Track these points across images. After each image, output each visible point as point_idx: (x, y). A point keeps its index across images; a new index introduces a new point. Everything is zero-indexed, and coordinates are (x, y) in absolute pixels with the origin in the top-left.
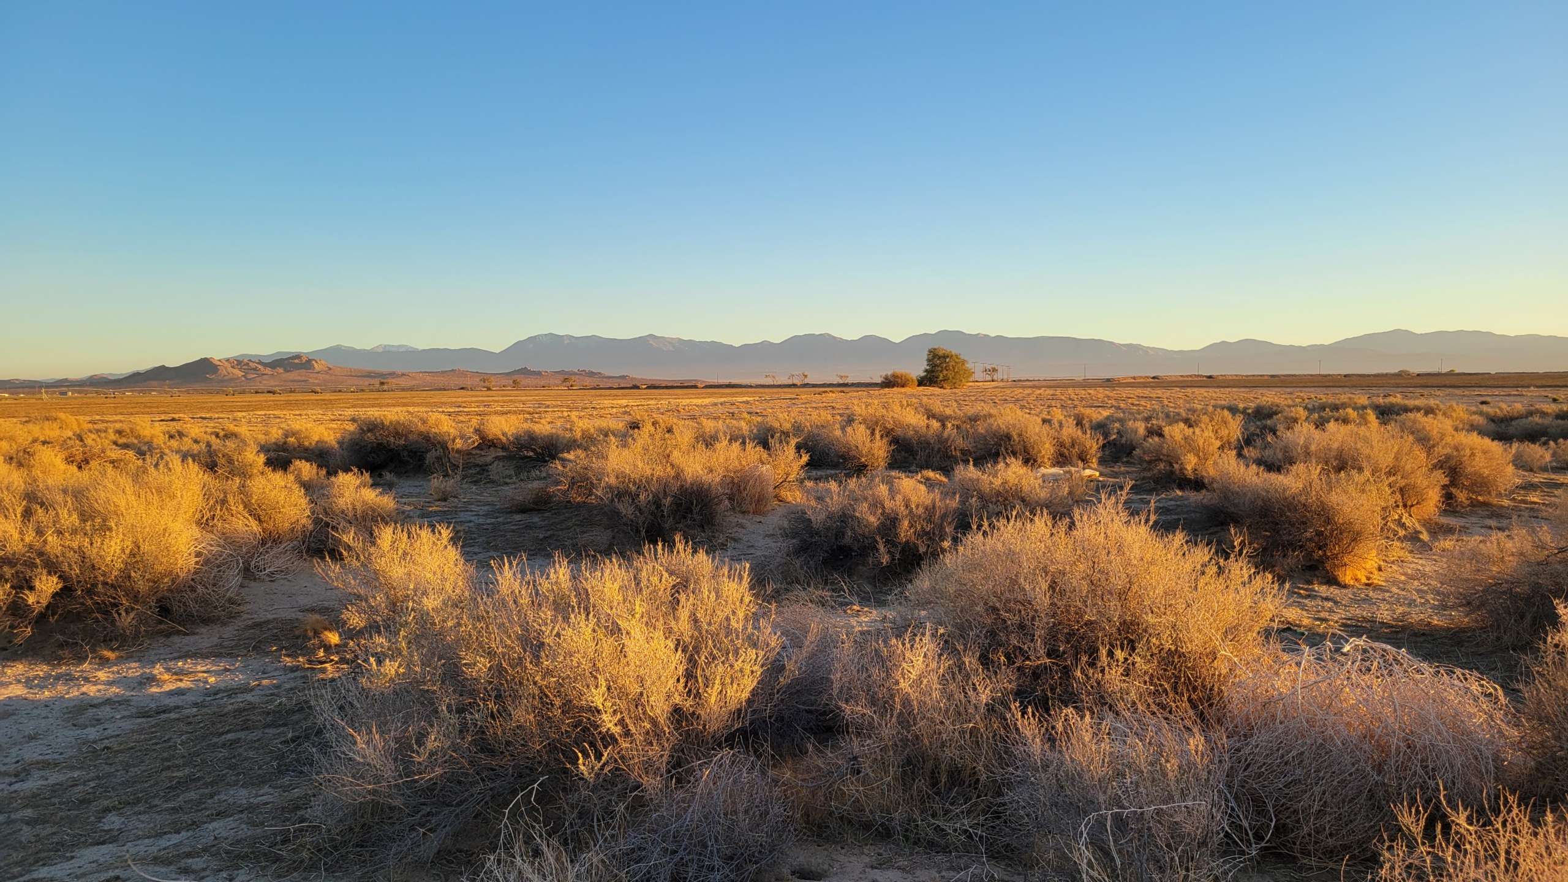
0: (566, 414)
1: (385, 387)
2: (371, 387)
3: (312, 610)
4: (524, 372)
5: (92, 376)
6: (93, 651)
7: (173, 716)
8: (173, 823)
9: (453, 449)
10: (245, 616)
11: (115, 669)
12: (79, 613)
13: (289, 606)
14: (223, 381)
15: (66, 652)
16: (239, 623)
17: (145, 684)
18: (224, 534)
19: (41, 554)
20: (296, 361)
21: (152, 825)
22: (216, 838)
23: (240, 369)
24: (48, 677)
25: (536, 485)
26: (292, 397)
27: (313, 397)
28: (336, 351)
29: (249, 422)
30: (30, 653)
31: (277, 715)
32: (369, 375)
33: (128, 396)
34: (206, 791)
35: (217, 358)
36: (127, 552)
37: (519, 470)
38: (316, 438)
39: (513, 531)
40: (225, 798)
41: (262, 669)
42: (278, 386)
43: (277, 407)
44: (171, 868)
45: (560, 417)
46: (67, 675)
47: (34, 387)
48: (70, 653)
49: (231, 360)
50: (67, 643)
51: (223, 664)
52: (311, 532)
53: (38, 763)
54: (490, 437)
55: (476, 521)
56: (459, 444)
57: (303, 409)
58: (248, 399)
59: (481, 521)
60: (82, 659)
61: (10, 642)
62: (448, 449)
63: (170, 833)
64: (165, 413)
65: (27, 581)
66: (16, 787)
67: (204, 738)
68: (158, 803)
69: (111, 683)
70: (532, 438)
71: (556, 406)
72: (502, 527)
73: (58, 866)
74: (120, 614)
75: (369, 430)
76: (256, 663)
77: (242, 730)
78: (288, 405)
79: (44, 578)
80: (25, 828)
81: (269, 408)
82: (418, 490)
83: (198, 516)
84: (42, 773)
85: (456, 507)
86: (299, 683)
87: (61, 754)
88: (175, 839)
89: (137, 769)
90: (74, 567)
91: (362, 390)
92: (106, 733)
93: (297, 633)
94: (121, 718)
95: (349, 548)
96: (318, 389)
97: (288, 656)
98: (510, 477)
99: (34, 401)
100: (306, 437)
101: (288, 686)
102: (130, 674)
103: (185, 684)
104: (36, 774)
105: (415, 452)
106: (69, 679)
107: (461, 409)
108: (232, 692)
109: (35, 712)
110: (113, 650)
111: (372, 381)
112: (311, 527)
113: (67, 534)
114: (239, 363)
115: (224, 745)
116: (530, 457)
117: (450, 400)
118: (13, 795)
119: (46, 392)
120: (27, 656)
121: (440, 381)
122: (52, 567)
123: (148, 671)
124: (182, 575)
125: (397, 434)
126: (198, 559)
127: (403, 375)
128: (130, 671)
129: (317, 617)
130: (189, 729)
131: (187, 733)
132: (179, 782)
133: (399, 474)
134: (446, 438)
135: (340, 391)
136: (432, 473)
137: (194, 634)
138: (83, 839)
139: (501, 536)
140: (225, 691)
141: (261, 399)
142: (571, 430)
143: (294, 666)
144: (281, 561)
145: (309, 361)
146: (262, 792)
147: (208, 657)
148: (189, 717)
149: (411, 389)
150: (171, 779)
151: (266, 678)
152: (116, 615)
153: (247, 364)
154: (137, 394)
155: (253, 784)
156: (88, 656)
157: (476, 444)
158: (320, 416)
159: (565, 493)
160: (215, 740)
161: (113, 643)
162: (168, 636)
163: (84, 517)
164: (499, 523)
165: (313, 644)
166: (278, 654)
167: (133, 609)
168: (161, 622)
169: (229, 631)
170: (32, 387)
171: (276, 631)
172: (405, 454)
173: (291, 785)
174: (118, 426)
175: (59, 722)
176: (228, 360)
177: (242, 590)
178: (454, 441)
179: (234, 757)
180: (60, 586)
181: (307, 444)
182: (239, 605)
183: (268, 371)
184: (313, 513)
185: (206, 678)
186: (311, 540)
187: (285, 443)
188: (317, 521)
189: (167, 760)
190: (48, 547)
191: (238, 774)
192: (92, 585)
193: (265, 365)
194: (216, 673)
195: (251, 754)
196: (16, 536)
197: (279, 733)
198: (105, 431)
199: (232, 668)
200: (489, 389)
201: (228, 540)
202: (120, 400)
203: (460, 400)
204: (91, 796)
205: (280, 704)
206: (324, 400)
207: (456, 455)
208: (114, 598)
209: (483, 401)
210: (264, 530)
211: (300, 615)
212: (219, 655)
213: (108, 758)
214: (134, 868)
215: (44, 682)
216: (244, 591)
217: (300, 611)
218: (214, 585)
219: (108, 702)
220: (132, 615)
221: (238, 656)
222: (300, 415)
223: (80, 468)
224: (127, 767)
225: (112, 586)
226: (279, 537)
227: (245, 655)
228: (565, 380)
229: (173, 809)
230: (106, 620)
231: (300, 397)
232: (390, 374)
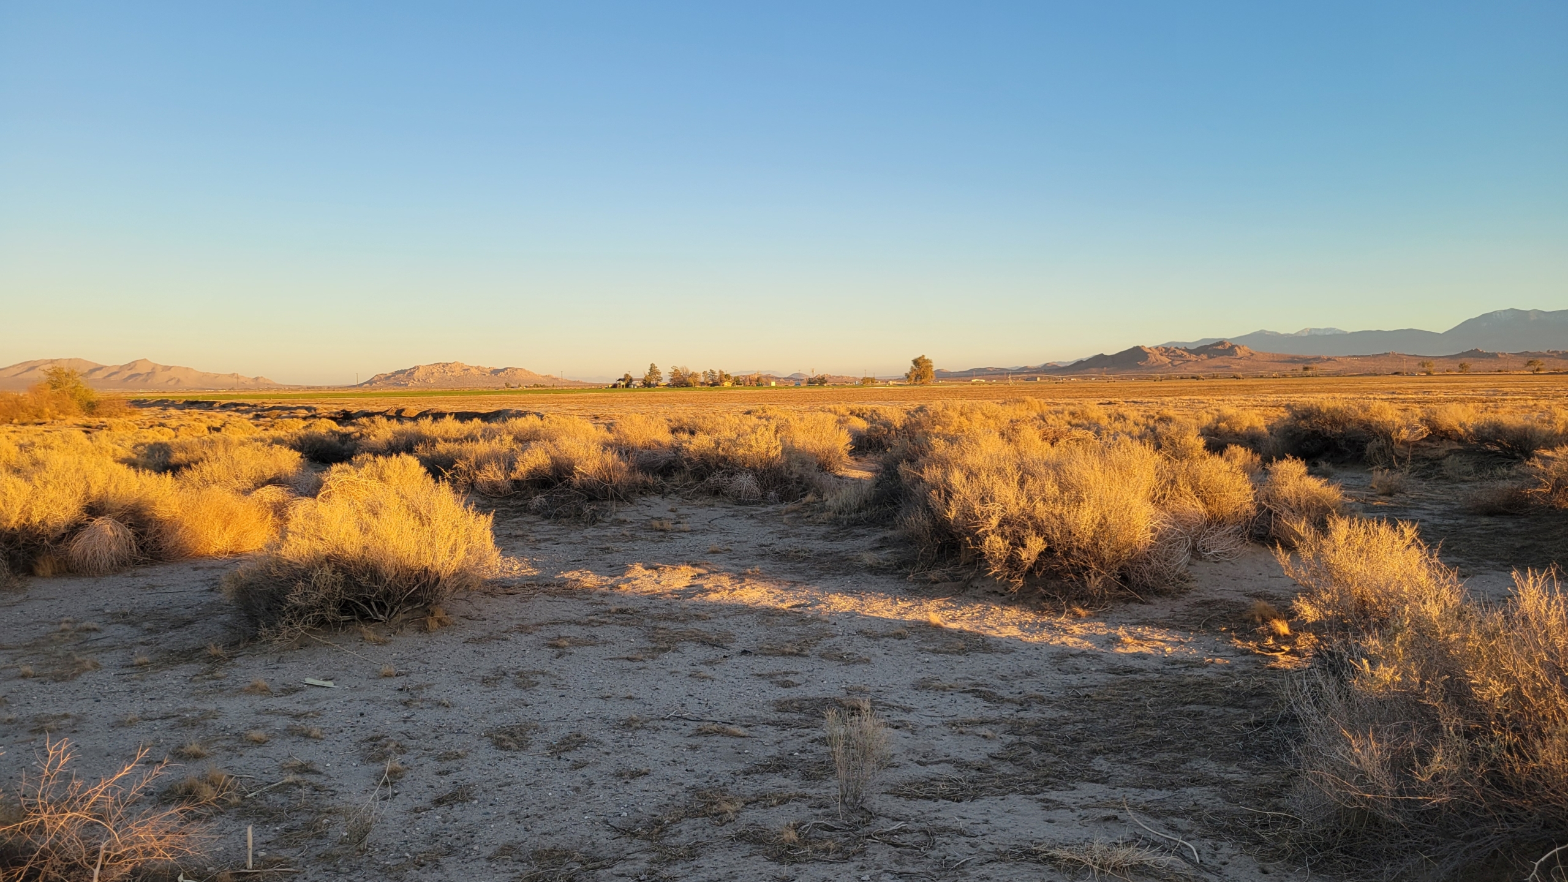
0: (1531, 403)
1: (1309, 372)
2: (1295, 372)
3: (1257, 596)
4: (1475, 354)
5: (1046, 365)
6: (1069, 607)
7: (1139, 677)
8: (1154, 779)
9: (1397, 440)
10: (1194, 593)
11: (1086, 625)
12: (1057, 572)
13: (1233, 589)
14: (1153, 367)
15: (1048, 604)
16: (1188, 599)
17: (1112, 643)
18: (1173, 513)
19: (1030, 518)
20: (1220, 347)
21: (1134, 776)
22: (1195, 804)
23: (1167, 357)
24: (1034, 624)
25: (1507, 484)
26: (1215, 383)
27: (1235, 382)
28: (1261, 336)
29: (1176, 406)
30: (1021, 601)
31: (1236, 696)
32: (1293, 360)
33: (1074, 382)
34: (1179, 756)
35: (1147, 346)
36: (1096, 522)
37: (1479, 467)
38: (1247, 424)
39: (1480, 536)
40: (1196, 767)
41: (1213, 647)
42: (1202, 372)
43: (1201, 392)
44: (1160, 821)
45: (1523, 407)
46: (1049, 624)
47: (1003, 374)
48: (1051, 605)
49: (1160, 348)
50: (1048, 597)
51: (1177, 636)
52: (1254, 518)
53: (1036, 697)
54: (1444, 428)
55: (1431, 521)
56: (1405, 434)
57: (1226, 395)
58: (1174, 385)
59: (1437, 521)
60: (1059, 613)
61: (1007, 589)
62: (1391, 439)
63: (1153, 788)
64: (1103, 396)
65: (1020, 539)
66: (1022, 714)
67: (1170, 704)
68: (1137, 757)
69: (1084, 638)
70: (1497, 431)
71: (1518, 393)
72: (1465, 530)
73: (1065, 792)
74: (1090, 577)
75: (1304, 417)
76: (1208, 640)
77: (1204, 704)
78: (1212, 390)
79: (1034, 538)
80: (1034, 752)
81: (1193, 393)
82: (1356, 482)
83: (1151, 493)
84: (1040, 707)
85: (1405, 503)
86: (1252, 667)
87: (1052, 693)
88: (1158, 795)
89: (1114, 720)
90: (1056, 531)
91: (1285, 376)
92: (1085, 681)
93: (1245, 616)
94: (1096, 671)
95: (1301, 539)
96: (1240, 374)
97: (1238, 638)
98: (1469, 474)
99: (1003, 385)
100: (1238, 423)
101: (1240, 668)
102: (1099, 632)
103: (1146, 649)
104: (1036, 707)
105: (1354, 442)
106: (1052, 628)
107: (1396, 396)
108: (1189, 665)
109: (1029, 653)
110: (1084, 608)
111: (1295, 366)
112: (1254, 513)
113: (1050, 502)
114: (1167, 350)
115: (1190, 714)
116: (1495, 452)
117: (1382, 386)
118: (1021, 721)
119: (1012, 378)
120: (1019, 603)
121: (1370, 365)
122: (1039, 530)
123: (1113, 632)
124: (1140, 548)
125: (1334, 422)
126: (1152, 534)
127: (1329, 359)
128: (1099, 629)
129: (1263, 603)
130: (1155, 692)
131: (1154, 696)
132: (1152, 741)
133: (1335, 464)
134: (1390, 428)
135: (1261, 377)
136: (1373, 465)
137: (1149, 603)
138: (1079, 774)
139: (1464, 540)
140: (1182, 663)
141: (1185, 384)
142: (1550, 422)
143: (1245, 649)
144: (1225, 544)
145: (1233, 347)
146: (1230, 769)
147: (1163, 628)
148: (1153, 681)
149: (1337, 374)
150: (1147, 736)
151: (1218, 657)
152: (1086, 578)
153: (1174, 351)
154: (1080, 380)
155: (1221, 760)
156: (1064, 611)
157: (1425, 436)
158: (1242, 402)
159: (1545, 496)
160: (1179, 708)
161: (1084, 602)
162: (1127, 602)
163: (1064, 488)
164: (1460, 525)
165: (1261, 630)
166: (1227, 634)
167: (1099, 573)
168: (1120, 588)
169: (1180, 605)
170: (1001, 374)
171: (1223, 612)
172: (1343, 443)
173: (1259, 769)
174: (1072, 408)
175: (1047, 664)
176: (1157, 348)
177: (1190, 568)
178: (1399, 431)
179: (1200, 728)
180: (1045, 546)
181: (1237, 429)
182: (1188, 581)
183: (1193, 357)
184: (1256, 499)
185: (1163, 647)
186: (1254, 525)
187: (1217, 428)
188: (1260, 508)
189: (1138, 717)
190: (1037, 512)
191: (1206, 746)
192: (1069, 548)
193: (1190, 352)
194: (1172, 644)
195: (1216, 729)
196: (1014, 501)
197: (1240, 715)
198: (1062, 413)
199: (1186, 641)
200: (1429, 374)
201: (1178, 518)
202: (1067, 386)
203: (1394, 386)
204: (1081, 736)
205: (1237, 685)
206: (1246, 386)
207: (1401, 447)
208: (1085, 562)
209: (1422, 388)
210: (1209, 512)
211: (1246, 600)
212: (1172, 627)
213: (1089, 705)
214: (1130, 813)
215: (1032, 628)
216: (1191, 569)
217: (1244, 595)
218: (1166, 560)
219: (1083, 654)
220: (1099, 579)
221: (1190, 631)
222: (1223, 400)
223: (1052, 444)
224: (1107, 717)
225: (1084, 552)
226: (1223, 520)
227: (1197, 631)
228: (1530, 363)
229: (1151, 765)
230: (1078, 580)
231: (1222, 382)
232: (1315, 359)
